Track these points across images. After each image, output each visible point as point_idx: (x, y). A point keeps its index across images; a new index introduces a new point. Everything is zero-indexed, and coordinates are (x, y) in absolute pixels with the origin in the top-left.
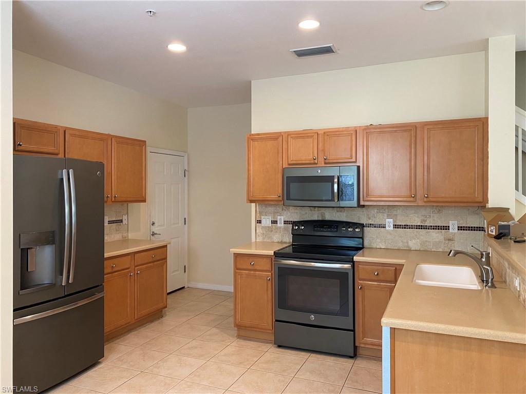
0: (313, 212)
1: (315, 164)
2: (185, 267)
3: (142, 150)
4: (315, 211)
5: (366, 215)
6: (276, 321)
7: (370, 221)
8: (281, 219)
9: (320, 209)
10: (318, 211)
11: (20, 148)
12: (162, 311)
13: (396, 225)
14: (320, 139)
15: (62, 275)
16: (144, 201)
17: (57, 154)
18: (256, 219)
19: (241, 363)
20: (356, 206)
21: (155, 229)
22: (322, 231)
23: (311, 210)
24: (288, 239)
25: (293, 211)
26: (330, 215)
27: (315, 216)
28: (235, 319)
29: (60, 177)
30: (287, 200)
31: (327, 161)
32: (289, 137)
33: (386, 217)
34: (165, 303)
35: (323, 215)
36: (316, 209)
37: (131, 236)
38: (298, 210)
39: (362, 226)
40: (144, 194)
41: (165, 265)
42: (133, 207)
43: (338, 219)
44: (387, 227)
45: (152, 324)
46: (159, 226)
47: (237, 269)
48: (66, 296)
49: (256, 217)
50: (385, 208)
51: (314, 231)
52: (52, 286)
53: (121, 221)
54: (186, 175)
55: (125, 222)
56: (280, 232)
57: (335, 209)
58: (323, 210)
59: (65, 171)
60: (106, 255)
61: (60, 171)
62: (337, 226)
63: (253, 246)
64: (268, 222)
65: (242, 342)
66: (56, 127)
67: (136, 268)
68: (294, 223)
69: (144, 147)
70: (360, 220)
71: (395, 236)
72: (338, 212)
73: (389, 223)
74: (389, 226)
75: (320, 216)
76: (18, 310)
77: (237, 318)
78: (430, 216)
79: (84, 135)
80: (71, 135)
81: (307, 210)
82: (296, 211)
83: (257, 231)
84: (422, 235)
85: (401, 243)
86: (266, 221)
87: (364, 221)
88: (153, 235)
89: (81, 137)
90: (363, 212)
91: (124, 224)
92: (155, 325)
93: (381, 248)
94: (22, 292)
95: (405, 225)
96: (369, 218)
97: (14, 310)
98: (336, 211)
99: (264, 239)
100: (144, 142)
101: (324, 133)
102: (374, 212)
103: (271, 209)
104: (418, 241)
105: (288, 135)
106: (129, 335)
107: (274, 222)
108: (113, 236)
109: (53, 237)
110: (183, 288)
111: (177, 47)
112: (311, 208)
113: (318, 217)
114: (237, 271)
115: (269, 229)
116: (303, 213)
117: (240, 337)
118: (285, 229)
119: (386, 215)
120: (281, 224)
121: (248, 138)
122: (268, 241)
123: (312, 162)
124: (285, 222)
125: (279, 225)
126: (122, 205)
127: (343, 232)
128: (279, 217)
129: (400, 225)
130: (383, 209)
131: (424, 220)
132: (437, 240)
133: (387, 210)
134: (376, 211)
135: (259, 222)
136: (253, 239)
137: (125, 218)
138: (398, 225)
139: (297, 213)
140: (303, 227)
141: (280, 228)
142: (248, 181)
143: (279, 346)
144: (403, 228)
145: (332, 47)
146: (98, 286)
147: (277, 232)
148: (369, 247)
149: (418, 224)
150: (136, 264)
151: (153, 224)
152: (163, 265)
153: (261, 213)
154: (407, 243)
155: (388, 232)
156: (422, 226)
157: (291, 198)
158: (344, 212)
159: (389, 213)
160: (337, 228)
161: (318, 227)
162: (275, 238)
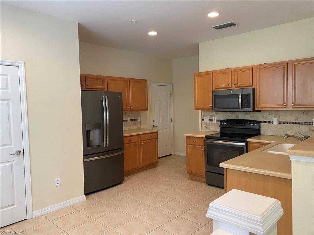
0: (232, 115)
1: (230, 87)
2: (172, 144)
3: (145, 85)
4: (233, 114)
5: (262, 116)
6: (207, 171)
7: (264, 119)
8: (214, 119)
9: (236, 113)
10: (235, 114)
11: (88, 87)
12: (156, 164)
13: (279, 122)
14: (233, 74)
15: (104, 142)
16: (147, 110)
17: (104, 89)
18: (201, 119)
19: (185, 190)
20: (252, 111)
21: (155, 124)
22: (237, 125)
23: (231, 114)
24: (218, 129)
25: (221, 114)
26: (242, 116)
27: (233, 117)
28: (187, 170)
29: (101, 100)
30: (214, 108)
31: (236, 86)
32: (216, 73)
33: (273, 117)
34: (157, 160)
35: (237, 116)
36: (234, 113)
37: (142, 127)
38: (224, 114)
39: (259, 122)
40: (146, 106)
41: (157, 141)
42: (143, 112)
43: (246, 119)
44: (274, 123)
45: (151, 170)
46: (156, 123)
47: (188, 144)
48: (106, 152)
49: (201, 118)
50: (273, 112)
51: (232, 125)
52: (100, 146)
53: (137, 120)
54: (172, 96)
55: (139, 120)
56: (214, 126)
57: (245, 113)
58: (237, 114)
59: (103, 97)
60: (124, 135)
61: (101, 97)
62: (245, 123)
63: (200, 133)
64: (208, 121)
65: (191, 181)
66: (103, 76)
67: (142, 142)
68: (221, 121)
69: (146, 83)
70: (258, 119)
71: (279, 128)
72: (246, 114)
73: (275, 121)
74: (275, 123)
75: (236, 117)
76: (85, 156)
77: (188, 169)
78: (300, 116)
79: (116, 79)
80: (110, 80)
81: (229, 113)
82: (223, 114)
83: (202, 125)
84: (295, 128)
85: (282, 132)
86: (207, 120)
87: (260, 119)
88: (154, 127)
89: (114, 80)
90: (260, 114)
91: (138, 121)
92: (152, 170)
93: (270, 135)
94: (87, 148)
95: (285, 122)
96: (264, 118)
97: (84, 156)
98: (245, 114)
99: (206, 129)
100: (146, 80)
101: (235, 70)
102: (266, 114)
103: (209, 113)
104: (293, 131)
105: (215, 72)
106: (139, 173)
107: (211, 120)
108: (133, 127)
109: (100, 126)
110: (172, 155)
111: (153, 33)
112: (231, 112)
113: (235, 117)
114: (188, 145)
115: (209, 124)
116: (227, 115)
117: (190, 179)
118: (217, 124)
119: (273, 116)
120: (214, 122)
121: (195, 75)
122: (208, 130)
123: (228, 86)
124: (217, 121)
125: (213, 122)
126: (137, 112)
127: (248, 126)
128: (213, 118)
129: (282, 122)
130: (272, 112)
131: (296, 119)
132: (305, 131)
133: (274, 113)
134: (267, 114)
135: (203, 120)
136: (200, 130)
137: (139, 118)
138: (281, 122)
139: (223, 115)
140: (226, 123)
141: (214, 123)
142: (195, 98)
143: (209, 185)
144: (283, 124)
145: (233, 23)
146: (121, 148)
147: (212, 126)
148: (263, 134)
149: (293, 121)
150: (141, 140)
151: (154, 121)
152: (156, 141)
153: (204, 116)
154: (286, 132)
155: (275, 126)
156: (295, 122)
157: (217, 107)
158: (249, 114)
159: (276, 115)
160: (244, 124)
161: (234, 123)
162: (211, 129)
